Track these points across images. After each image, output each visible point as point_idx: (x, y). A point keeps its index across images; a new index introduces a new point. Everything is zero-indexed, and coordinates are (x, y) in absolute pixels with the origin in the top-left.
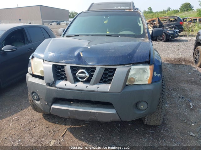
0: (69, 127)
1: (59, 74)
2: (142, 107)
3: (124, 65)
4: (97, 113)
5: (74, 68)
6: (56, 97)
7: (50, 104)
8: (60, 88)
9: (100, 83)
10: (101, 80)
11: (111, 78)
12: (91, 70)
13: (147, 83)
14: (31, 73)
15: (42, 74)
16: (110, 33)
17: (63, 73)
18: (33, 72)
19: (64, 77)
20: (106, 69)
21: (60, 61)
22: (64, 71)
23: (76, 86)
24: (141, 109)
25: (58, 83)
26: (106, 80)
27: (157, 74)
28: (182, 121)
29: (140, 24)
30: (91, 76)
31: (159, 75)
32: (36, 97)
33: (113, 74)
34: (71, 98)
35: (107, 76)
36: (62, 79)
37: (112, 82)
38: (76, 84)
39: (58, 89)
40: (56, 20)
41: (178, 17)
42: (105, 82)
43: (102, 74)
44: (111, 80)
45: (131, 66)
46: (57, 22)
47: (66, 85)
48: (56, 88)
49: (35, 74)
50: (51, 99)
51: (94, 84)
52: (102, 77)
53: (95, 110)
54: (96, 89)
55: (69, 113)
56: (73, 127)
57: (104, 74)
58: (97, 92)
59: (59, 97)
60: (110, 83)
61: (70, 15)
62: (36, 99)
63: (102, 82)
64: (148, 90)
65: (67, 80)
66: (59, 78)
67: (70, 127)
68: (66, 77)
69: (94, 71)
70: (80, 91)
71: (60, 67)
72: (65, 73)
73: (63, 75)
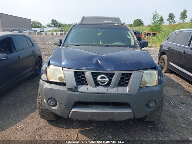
0: (78, 130)
1: (80, 80)
2: (152, 105)
3: (138, 70)
4: (115, 113)
5: (94, 74)
6: (78, 101)
7: (70, 108)
8: (82, 93)
9: (118, 86)
10: (119, 83)
11: (128, 82)
12: (110, 75)
13: (155, 84)
14: (47, 80)
15: (61, 80)
16: (103, 43)
17: (84, 79)
18: (49, 79)
19: (85, 82)
20: (123, 74)
21: (80, 68)
22: (84, 77)
23: (97, 89)
24: (150, 106)
25: (80, 88)
26: (123, 83)
27: (161, 77)
28: (170, 116)
29: (129, 36)
30: (110, 80)
31: (162, 78)
32: (53, 103)
33: (129, 78)
34: (93, 101)
35: (124, 80)
36: (83, 84)
37: (128, 85)
38: (97, 88)
39: (80, 93)
40: (18, 29)
41: (138, 31)
42: (122, 85)
43: (120, 78)
44: (127, 83)
45: (143, 71)
46: (18, 30)
47: (87, 89)
48: (78, 93)
49: (51, 80)
50: (73, 103)
51: (113, 87)
52: (120, 81)
53: (113, 110)
54: (116, 92)
55: (89, 116)
56: (82, 129)
57: (122, 78)
58: (117, 94)
59: (80, 100)
60: (127, 86)
61: (32, 24)
62: (52, 105)
63: (119, 85)
64: (157, 90)
65: (88, 85)
66: (80, 83)
67: (80, 130)
68: (86, 82)
69: (112, 76)
70: (101, 94)
71: (80, 73)
72: (85, 79)
73: (83, 80)
